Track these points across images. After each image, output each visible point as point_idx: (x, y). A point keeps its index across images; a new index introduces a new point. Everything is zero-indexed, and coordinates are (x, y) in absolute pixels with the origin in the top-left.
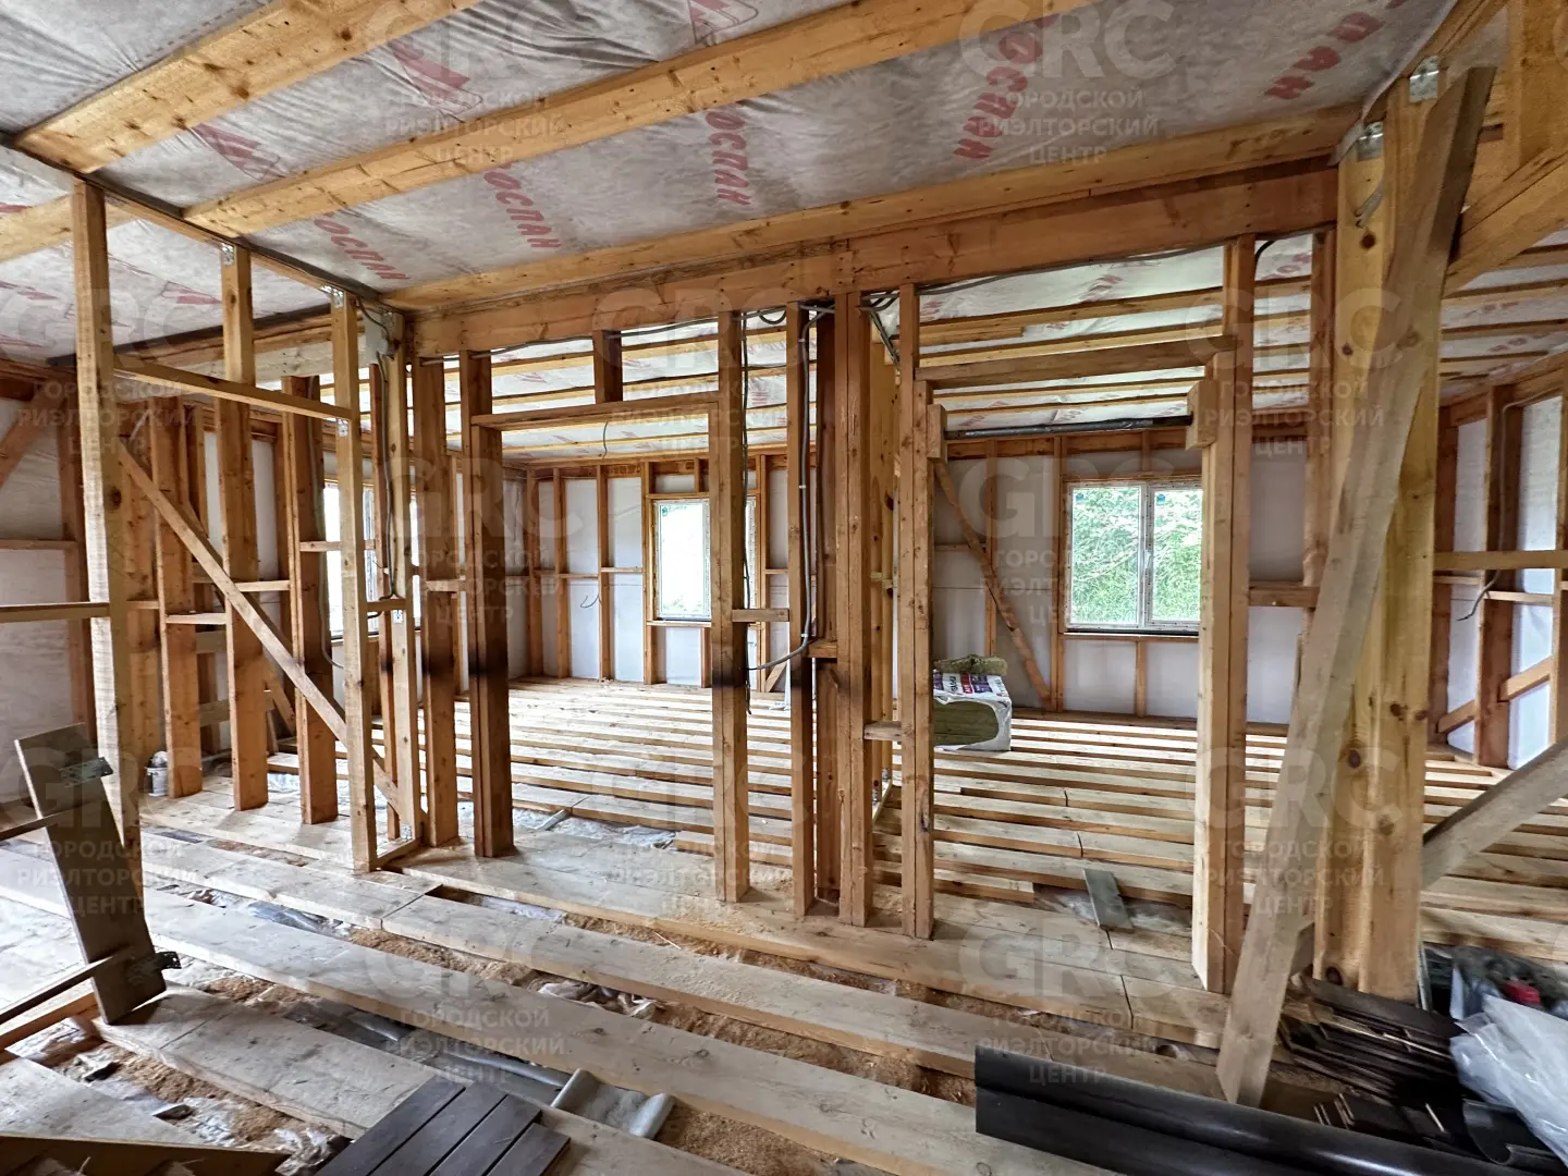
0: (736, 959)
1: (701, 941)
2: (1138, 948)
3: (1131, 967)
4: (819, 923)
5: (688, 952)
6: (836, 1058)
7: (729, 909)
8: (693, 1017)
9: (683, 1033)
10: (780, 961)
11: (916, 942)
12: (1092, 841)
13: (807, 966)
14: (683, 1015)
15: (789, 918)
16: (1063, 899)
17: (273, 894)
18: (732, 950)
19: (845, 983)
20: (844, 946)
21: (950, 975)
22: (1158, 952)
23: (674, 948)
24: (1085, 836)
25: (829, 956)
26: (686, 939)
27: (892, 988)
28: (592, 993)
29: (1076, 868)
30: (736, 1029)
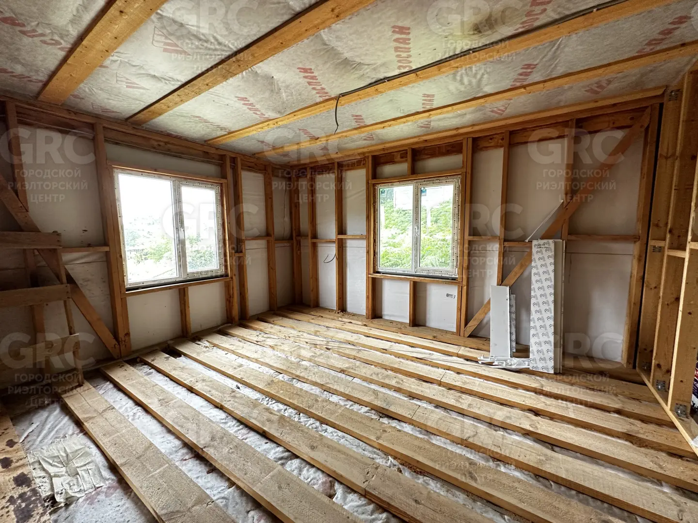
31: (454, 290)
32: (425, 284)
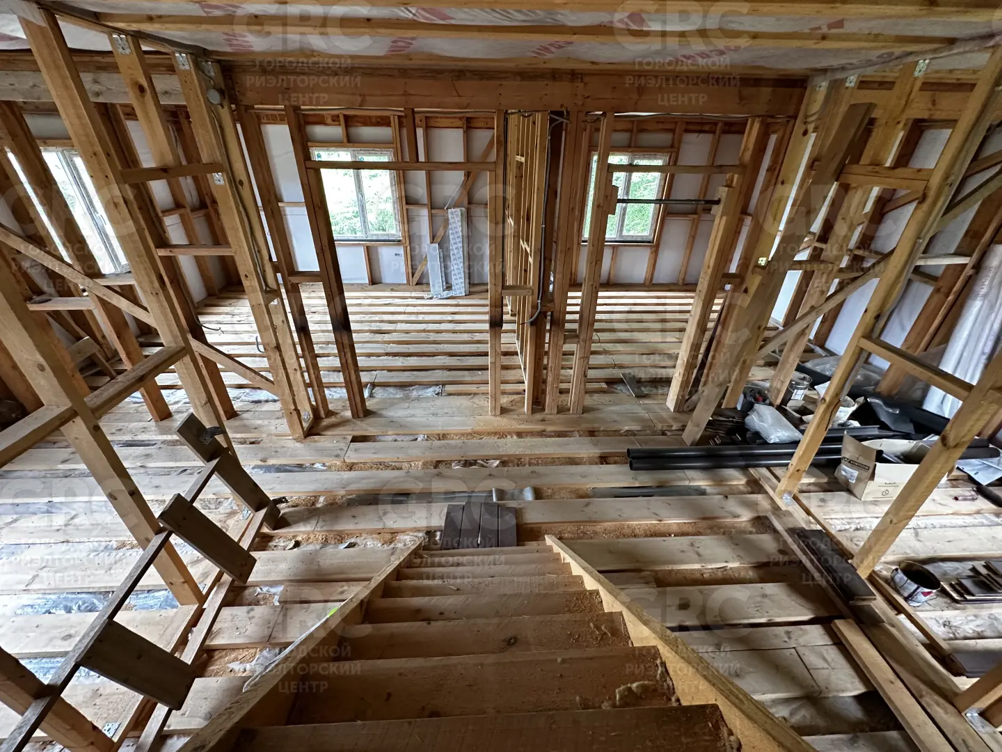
0: (515, 437)
1: (495, 433)
2: (647, 401)
3: (648, 410)
4: (538, 416)
5: (494, 439)
6: (572, 461)
7: (498, 418)
8: (516, 462)
9: (516, 468)
10: (532, 434)
11: (578, 416)
12: (618, 359)
13: (542, 434)
14: (512, 461)
15: (525, 417)
16: (615, 386)
17: (264, 460)
18: (510, 433)
19: (559, 436)
20: (552, 423)
21: (596, 425)
22: (655, 402)
23: (486, 439)
24: (614, 357)
25: (550, 428)
26: (489, 434)
27: (577, 433)
28: (467, 464)
29: (618, 373)
30: (534, 461)
31: (401, 250)
32: (376, 248)
